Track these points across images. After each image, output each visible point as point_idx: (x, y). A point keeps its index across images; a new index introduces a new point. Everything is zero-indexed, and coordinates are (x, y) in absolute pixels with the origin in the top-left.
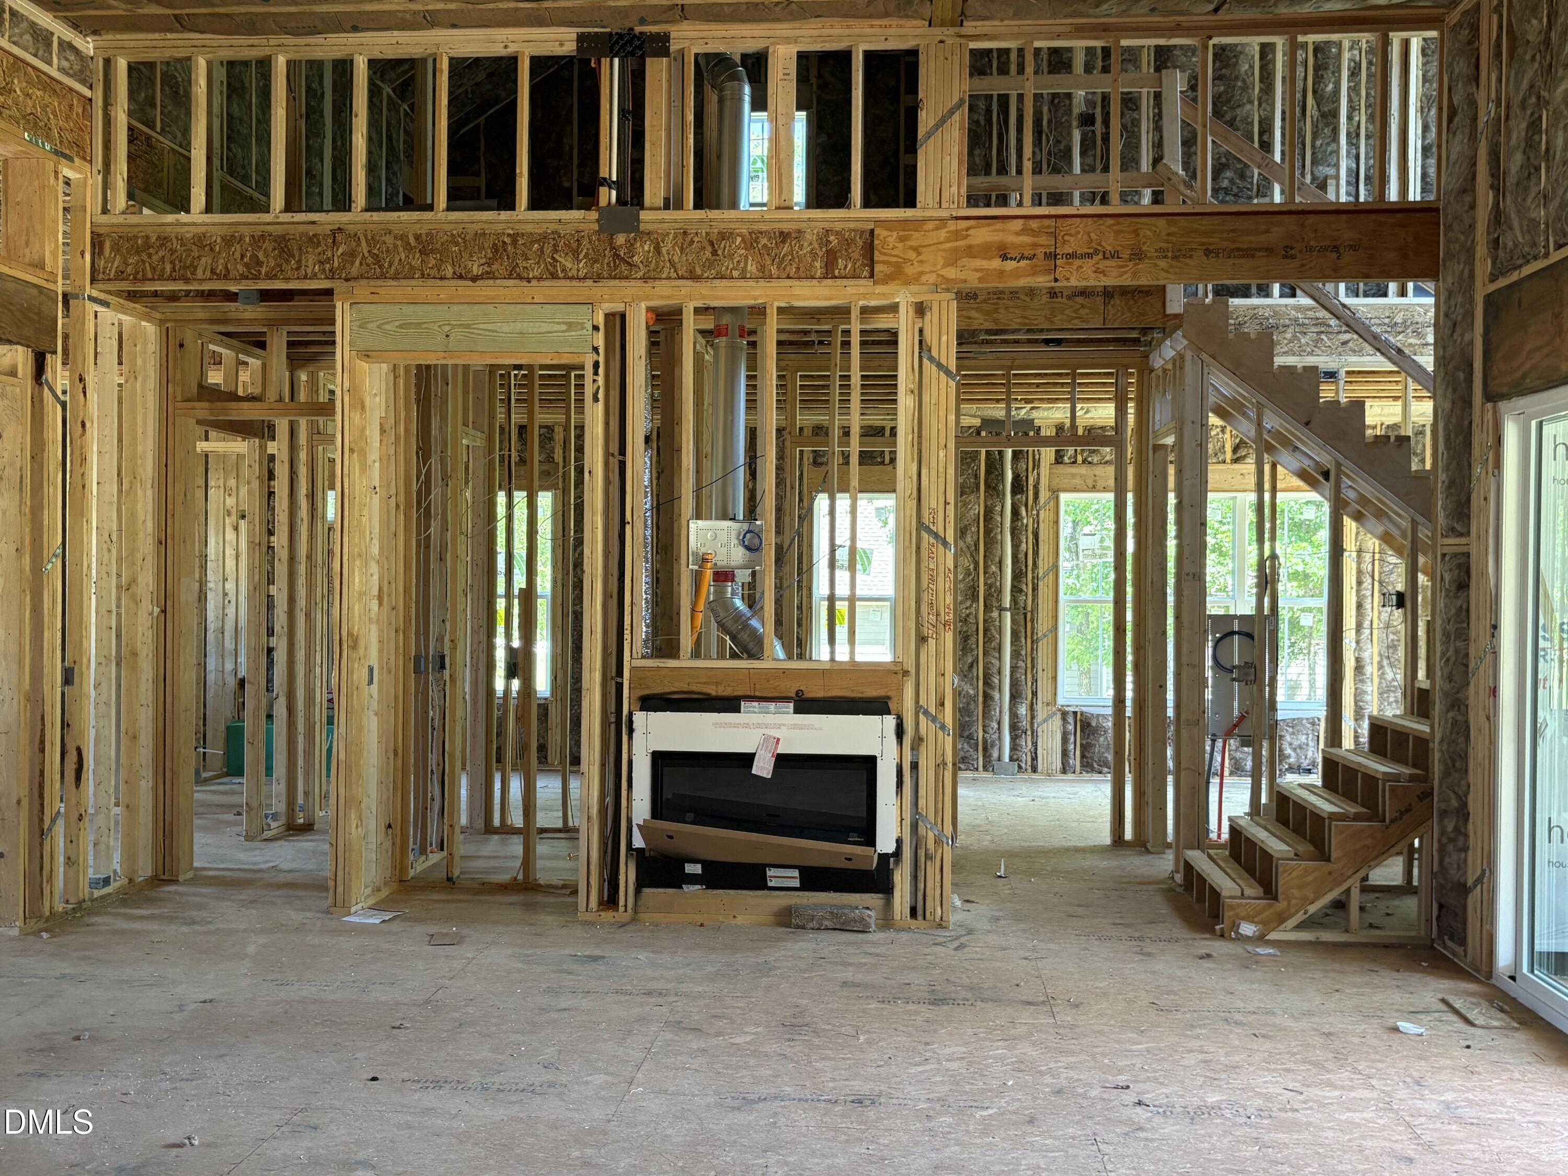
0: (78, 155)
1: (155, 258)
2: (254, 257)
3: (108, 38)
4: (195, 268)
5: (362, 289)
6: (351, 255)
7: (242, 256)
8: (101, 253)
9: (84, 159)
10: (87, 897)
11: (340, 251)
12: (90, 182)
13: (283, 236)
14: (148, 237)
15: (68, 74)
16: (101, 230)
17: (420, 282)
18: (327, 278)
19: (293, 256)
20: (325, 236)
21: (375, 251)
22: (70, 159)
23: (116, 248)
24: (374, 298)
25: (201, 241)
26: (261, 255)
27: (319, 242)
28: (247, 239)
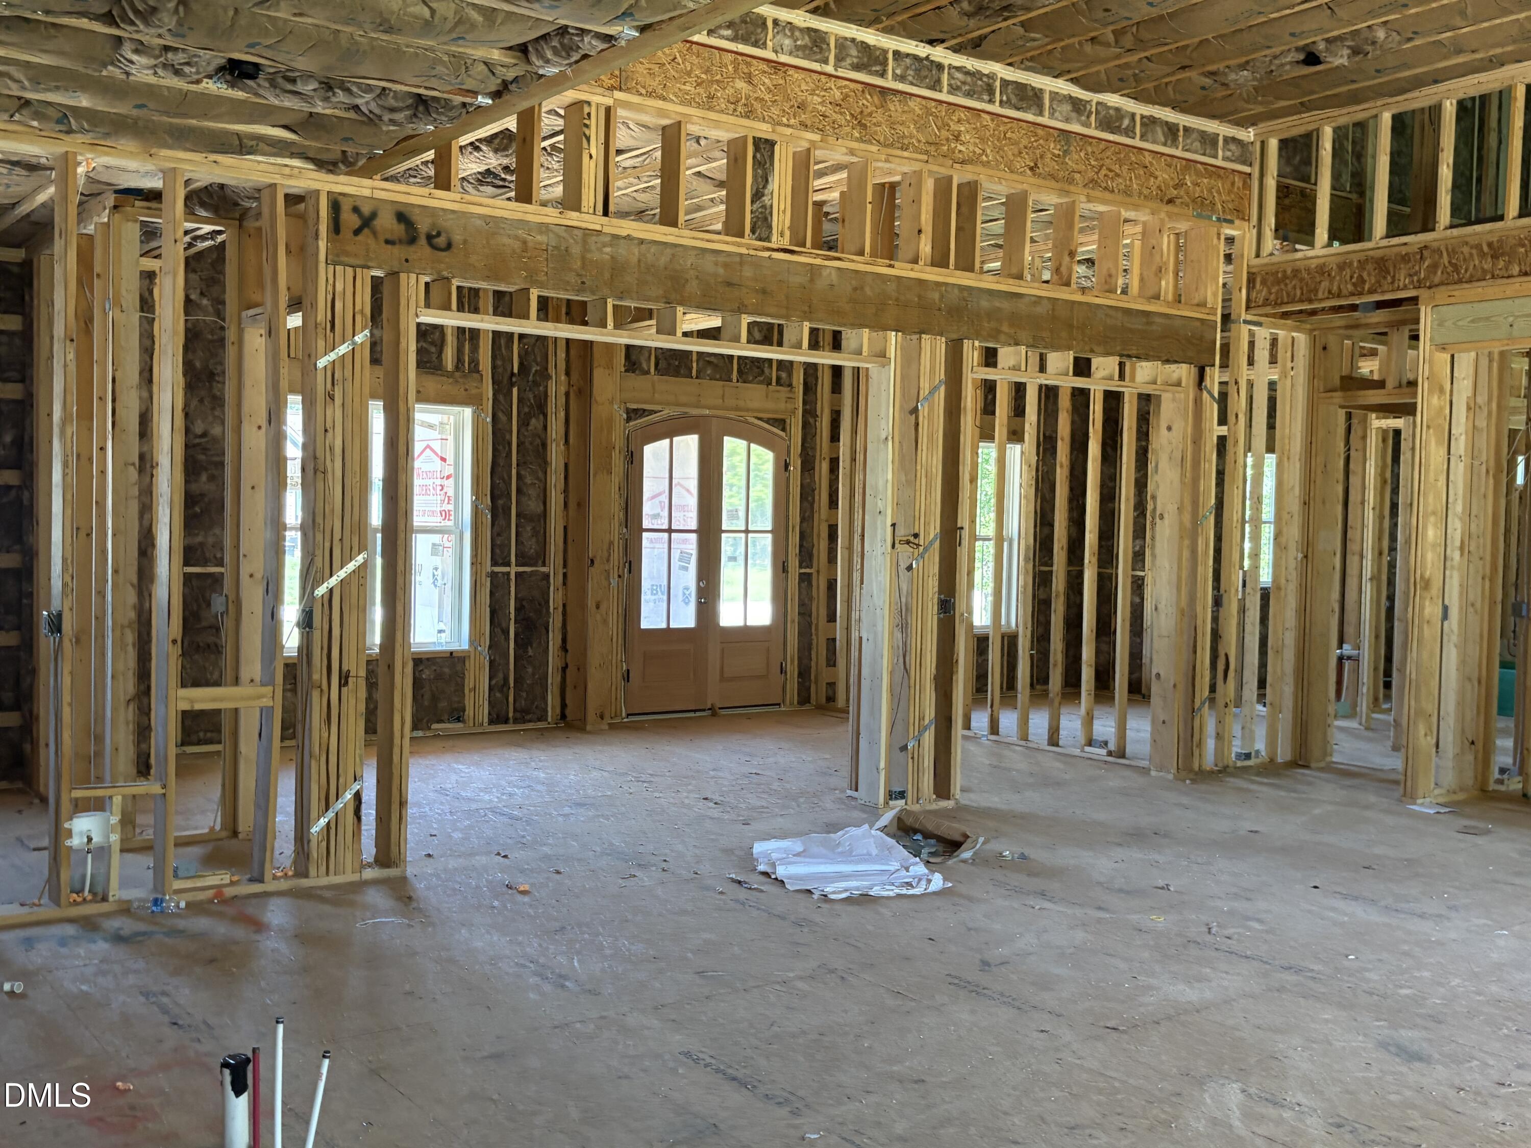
0: (1238, 218)
1: (1290, 287)
2: (1361, 276)
3: (1263, 126)
4: (1317, 291)
5: (1441, 294)
6: (1434, 267)
7: (1351, 277)
8: (1254, 287)
9: (1243, 219)
10: (1231, 764)
11: (1426, 264)
12: (1248, 235)
13: (1382, 258)
14: (1285, 271)
15: (1232, 161)
16: (1254, 270)
17: (1490, 282)
18: (1414, 288)
19: (1389, 273)
20: (1415, 254)
21: (1454, 261)
22: (1231, 222)
23: (1264, 282)
24: (1452, 300)
25: (1322, 270)
26: (1365, 275)
27: (1410, 260)
28: (1355, 264)
